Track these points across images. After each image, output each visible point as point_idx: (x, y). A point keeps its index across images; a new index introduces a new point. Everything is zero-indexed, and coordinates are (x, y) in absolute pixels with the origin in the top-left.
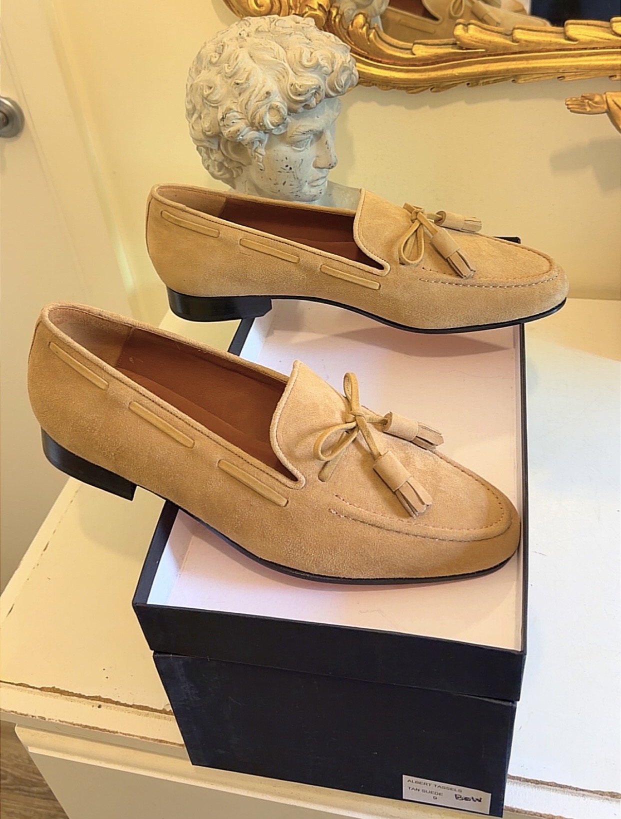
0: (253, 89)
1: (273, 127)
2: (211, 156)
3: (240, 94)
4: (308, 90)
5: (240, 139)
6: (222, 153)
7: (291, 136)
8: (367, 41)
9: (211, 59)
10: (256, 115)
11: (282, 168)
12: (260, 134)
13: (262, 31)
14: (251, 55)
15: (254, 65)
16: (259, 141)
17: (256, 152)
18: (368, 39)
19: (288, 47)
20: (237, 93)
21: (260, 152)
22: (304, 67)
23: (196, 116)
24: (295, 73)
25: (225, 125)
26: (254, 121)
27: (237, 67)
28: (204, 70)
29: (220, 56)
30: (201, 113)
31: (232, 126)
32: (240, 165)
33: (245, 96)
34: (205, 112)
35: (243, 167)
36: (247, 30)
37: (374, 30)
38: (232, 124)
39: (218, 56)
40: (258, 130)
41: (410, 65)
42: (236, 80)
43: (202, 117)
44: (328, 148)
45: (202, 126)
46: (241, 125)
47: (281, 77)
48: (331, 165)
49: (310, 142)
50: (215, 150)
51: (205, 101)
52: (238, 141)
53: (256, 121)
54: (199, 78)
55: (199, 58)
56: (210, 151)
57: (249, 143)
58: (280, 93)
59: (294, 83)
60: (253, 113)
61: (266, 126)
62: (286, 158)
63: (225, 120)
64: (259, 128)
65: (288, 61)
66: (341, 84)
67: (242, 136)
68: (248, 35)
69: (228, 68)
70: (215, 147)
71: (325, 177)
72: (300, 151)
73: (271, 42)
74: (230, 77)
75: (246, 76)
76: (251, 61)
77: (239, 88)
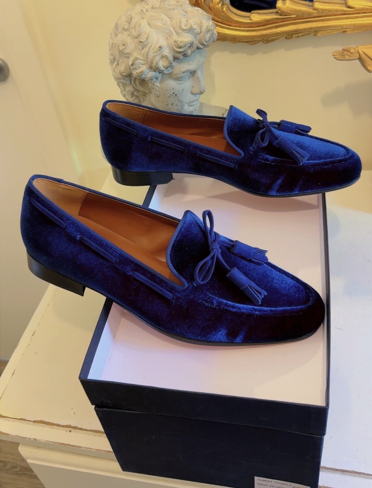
0: (151, 45)
1: (164, 69)
2: (126, 89)
3: (143, 48)
4: (186, 45)
5: (144, 77)
6: (133, 86)
7: (176, 75)
8: (222, 12)
9: (124, 26)
10: (153, 61)
11: (171, 95)
12: (156, 73)
13: (156, 8)
14: (149, 23)
15: (151, 29)
16: (156, 78)
17: (154, 85)
18: (223, 12)
19: (172, 17)
20: (140, 48)
21: (156, 85)
22: (183, 30)
23: (115, 63)
24: (177, 34)
25: (134, 69)
26: (152, 65)
27: (140, 31)
28: (120, 33)
29: (129, 25)
30: (118, 61)
31: (139, 69)
32: (144, 94)
33: (146, 49)
34: (121, 60)
35: (146, 95)
36: (146, 7)
37: (226, 6)
38: (138, 68)
39: (128, 25)
40: (155, 71)
41: (249, 27)
42: (140, 39)
43: (120, 63)
44: (199, 81)
45: (119, 70)
46: (144, 68)
47: (168, 37)
48: (202, 92)
49: (187, 78)
50: (128, 84)
51: (121, 54)
52: (142, 79)
53: (154, 65)
54: (116, 39)
55: (116, 27)
56: (125, 86)
57: (149, 79)
58: (168, 47)
59: (176, 40)
60: (151, 60)
61: (160, 68)
62: (173, 89)
63: (133, 65)
64: (155, 70)
65: (172, 26)
66: (206, 40)
67: (145, 75)
68: (147, 11)
69: (135, 32)
70: (128, 83)
71: (198, 100)
72: (182, 84)
73: (161, 14)
74: (136, 38)
75: (146, 37)
76: (149, 27)
77: (142, 44)
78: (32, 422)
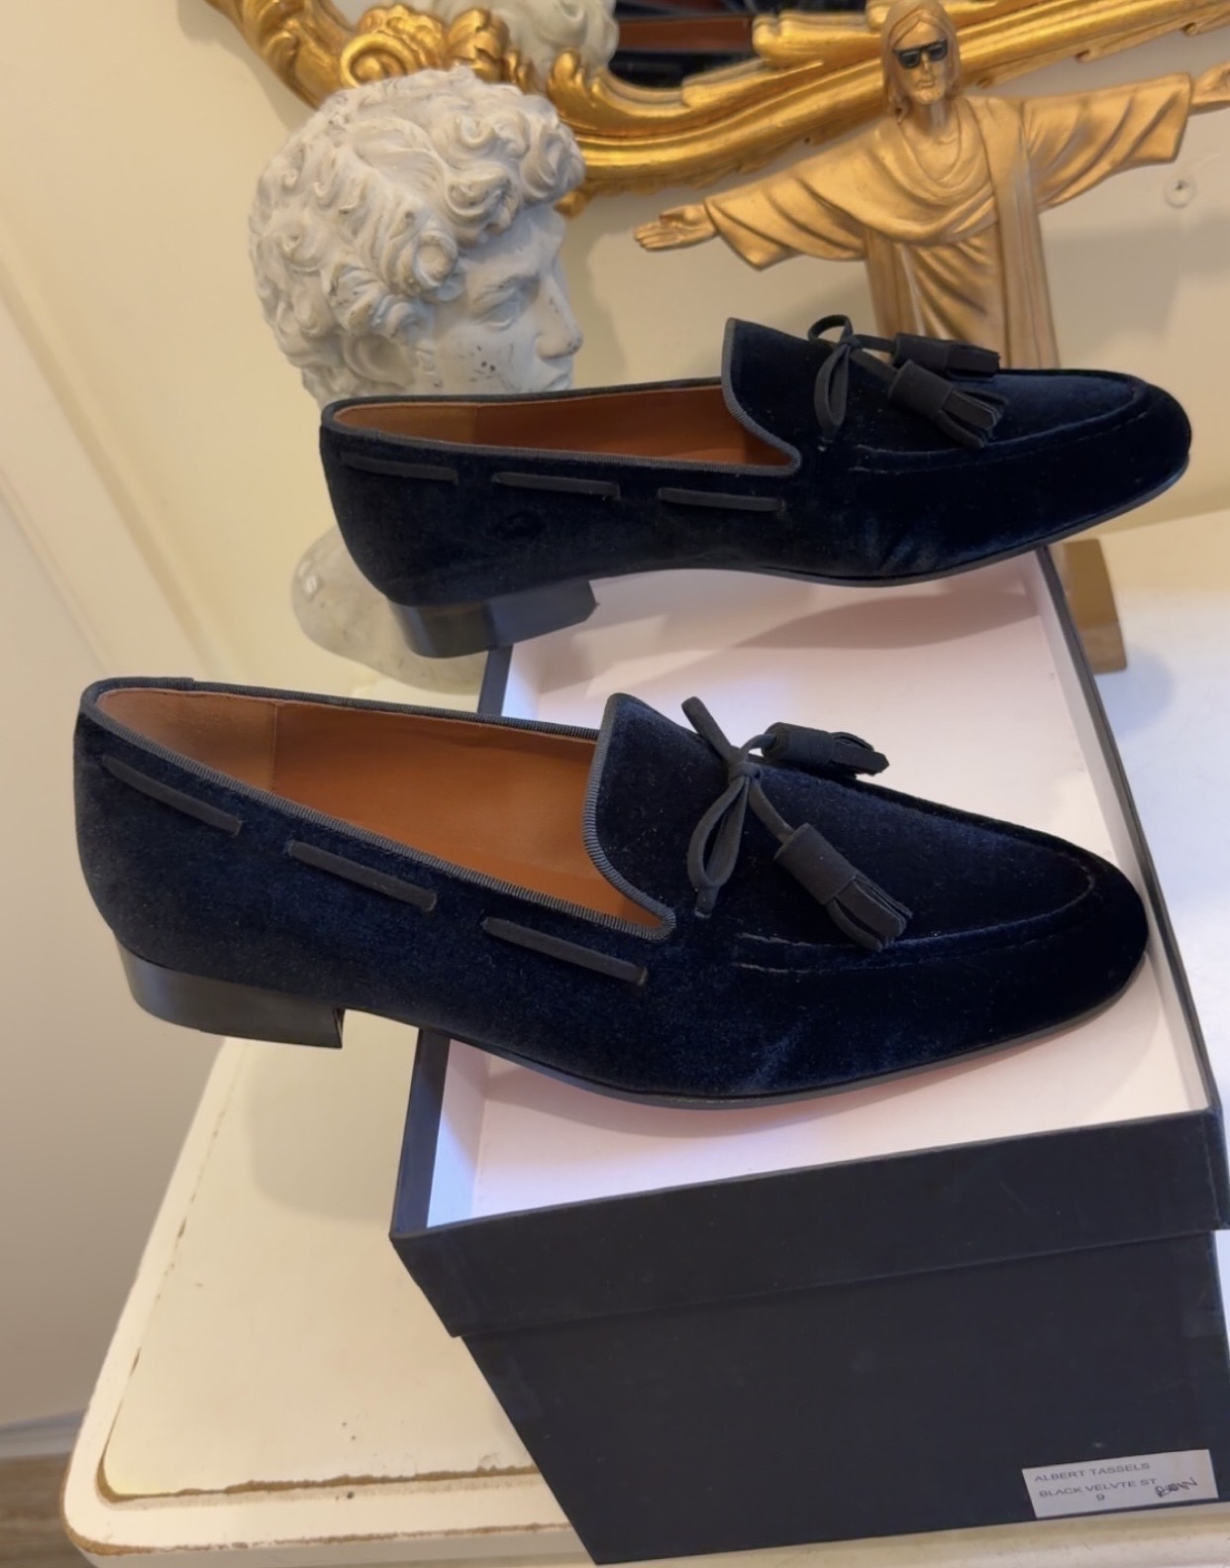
0: (378, 216)
1: (436, 284)
2: (333, 387)
5: (378, 326)
9: (283, 180)
10: (395, 264)
11: (475, 371)
12: (414, 305)
14: (361, 153)
15: (370, 169)
16: (416, 323)
20: (348, 233)
27: (337, 182)
29: (301, 172)
31: (356, 301)
38: (353, 297)
42: (342, 206)
44: (556, 310)
45: (298, 321)
47: (428, 181)
48: (574, 344)
49: (517, 304)
50: (336, 367)
56: (327, 376)
57: (396, 331)
58: (433, 211)
59: (455, 185)
60: (389, 263)
63: (338, 293)
65: (435, 148)
66: (551, 171)
67: (380, 318)
68: (347, 121)
69: (320, 190)
70: (335, 359)
73: (394, 119)
74: (328, 204)
76: (362, 165)
78: (221, 1496)
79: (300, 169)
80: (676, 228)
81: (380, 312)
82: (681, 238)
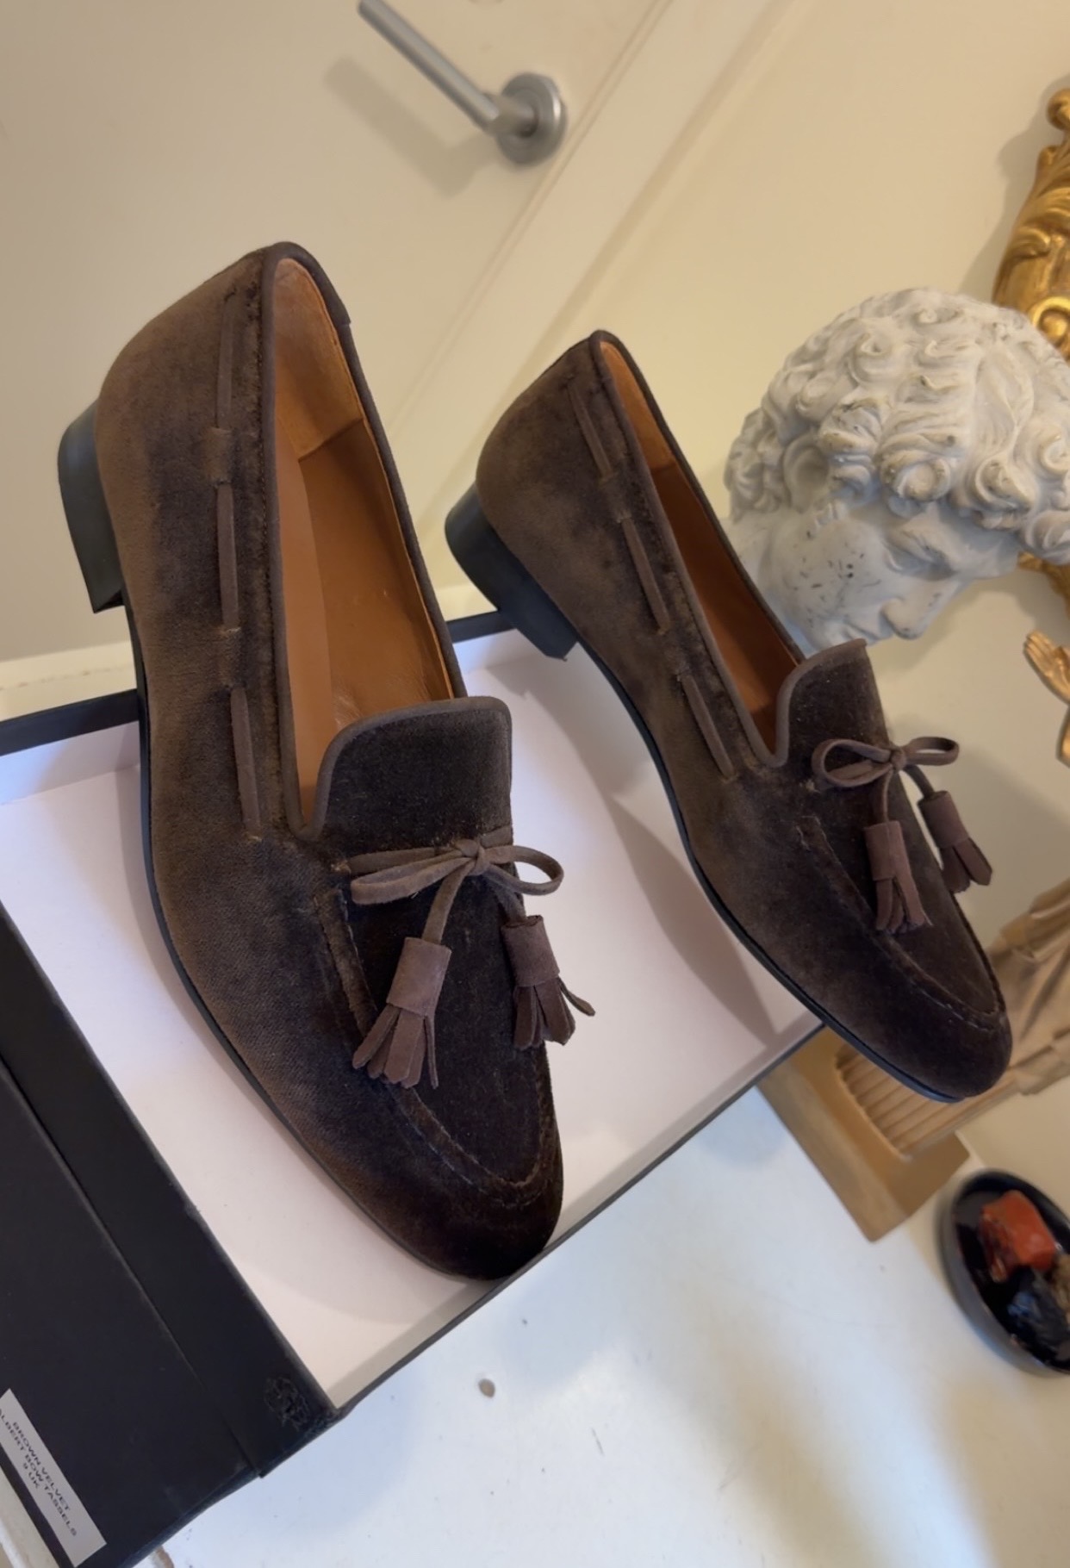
1: (901, 494)
2: (760, 445)
5: (838, 460)
6: (783, 456)
10: (899, 450)
11: (840, 561)
13: (1030, 352)
14: (983, 367)
15: (973, 383)
16: (856, 492)
17: (833, 504)
19: (1045, 411)
21: (838, 509)
22: (1039, 461)
24: (1016, 454)
25: (838, 419)
27: (945, 360)
31: (849, 432)
38: (851, 428)
42: (928, 376)
44: (933, 604)
48: (908, 635)
49: (918, 569)
50: (780, 440)
52: (830, 460)
57: (840, 478)
58: (966, 459)
59: (1000, 465)
60: (899, 444)
61: (895, 482)
63: (848, 412)
65: (1023, 429)
67: (845, 460)
69: (932, 349)
70: (784, 436)
74: (922, 364)
76: (973, 374)
77: (920, 391)
79: (939, 321)
80: (1058, 666)
81: (851, 458)
82: (1050, 674)
